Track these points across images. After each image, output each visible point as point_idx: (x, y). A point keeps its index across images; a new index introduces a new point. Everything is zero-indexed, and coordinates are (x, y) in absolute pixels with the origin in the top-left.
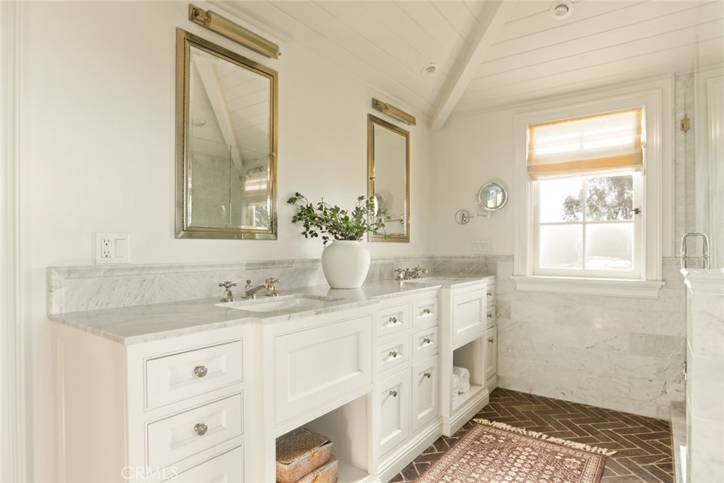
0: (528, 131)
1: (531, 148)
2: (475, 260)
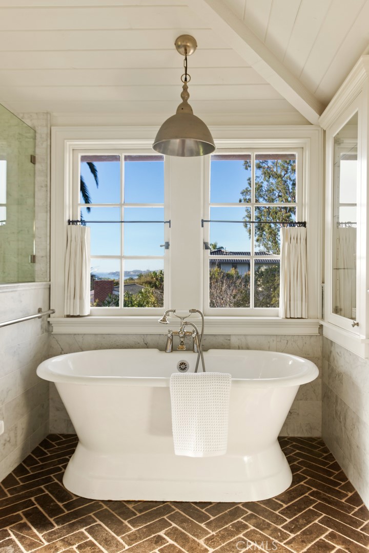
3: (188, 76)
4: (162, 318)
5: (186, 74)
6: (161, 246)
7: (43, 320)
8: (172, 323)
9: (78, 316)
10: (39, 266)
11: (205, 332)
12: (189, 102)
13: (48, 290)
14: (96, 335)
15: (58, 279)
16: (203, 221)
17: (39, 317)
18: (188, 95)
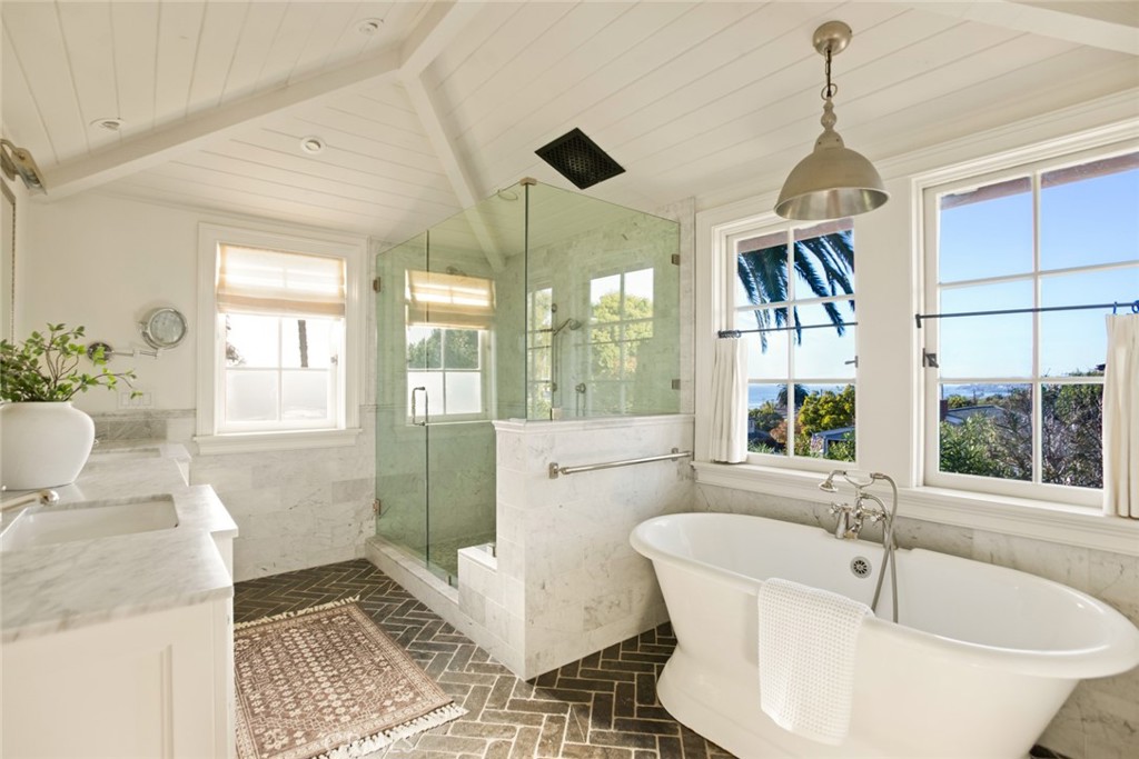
0: (218, 248)
1: (223, 271)
2: (125, 419)
3: (833, 88)
4: (826, 477)
5: (829, 85)
6: (847, 363)
7: (681, 463)
8: (843, 489)
9: (726, 463)
10: (684, 393)
11: (899, 512)
12: (836, 128)
13: (691, 426)
14: (748, 492)
15: (704, 411)
16: (918, 317)
17: (674, 459)
18: (834, 117)
